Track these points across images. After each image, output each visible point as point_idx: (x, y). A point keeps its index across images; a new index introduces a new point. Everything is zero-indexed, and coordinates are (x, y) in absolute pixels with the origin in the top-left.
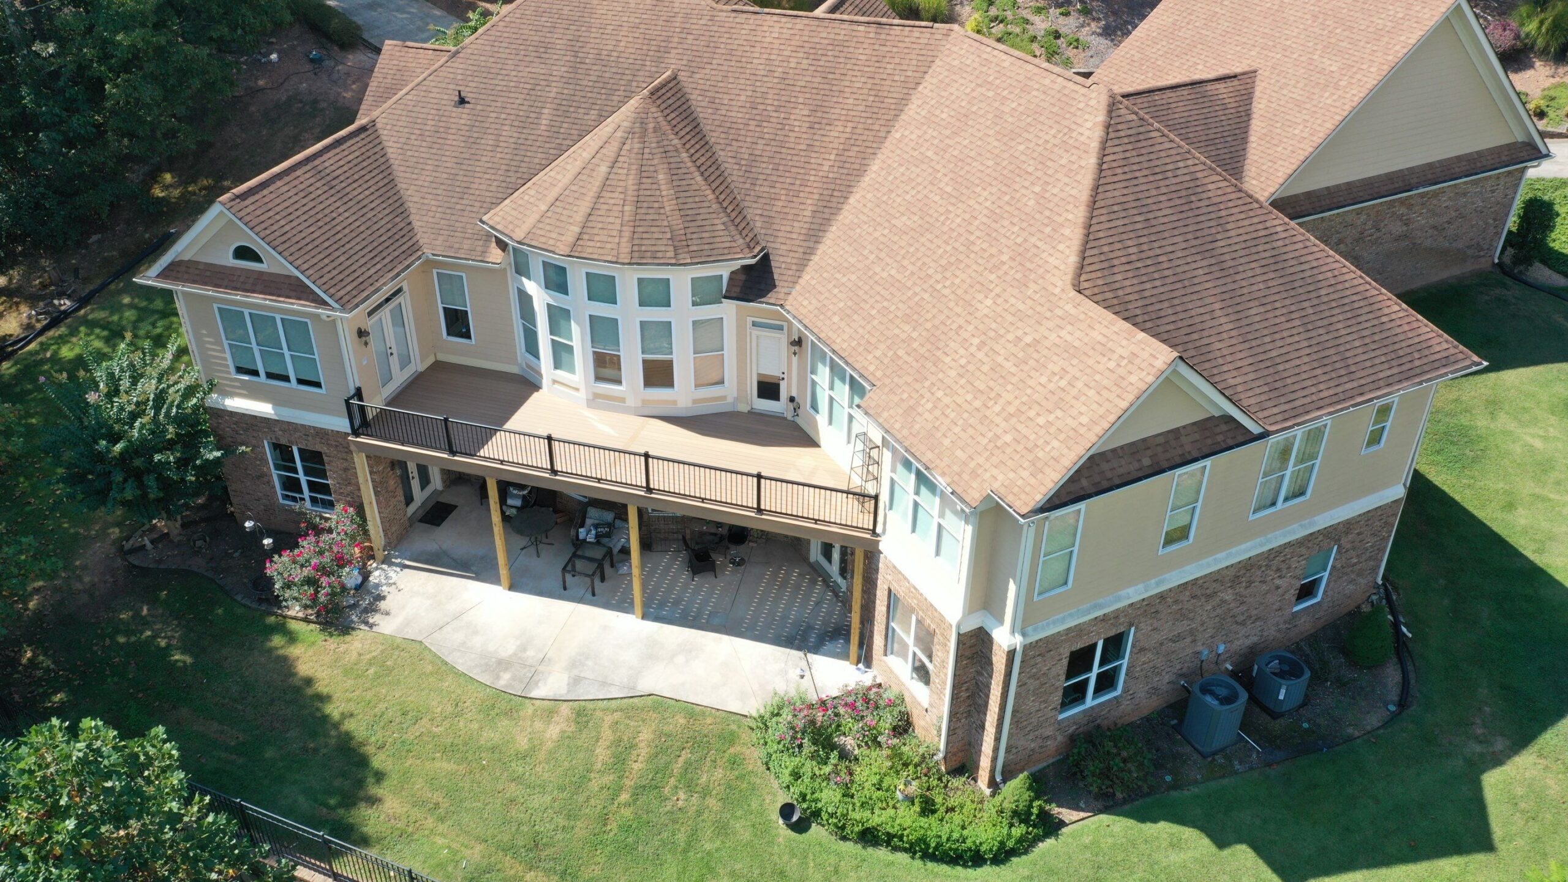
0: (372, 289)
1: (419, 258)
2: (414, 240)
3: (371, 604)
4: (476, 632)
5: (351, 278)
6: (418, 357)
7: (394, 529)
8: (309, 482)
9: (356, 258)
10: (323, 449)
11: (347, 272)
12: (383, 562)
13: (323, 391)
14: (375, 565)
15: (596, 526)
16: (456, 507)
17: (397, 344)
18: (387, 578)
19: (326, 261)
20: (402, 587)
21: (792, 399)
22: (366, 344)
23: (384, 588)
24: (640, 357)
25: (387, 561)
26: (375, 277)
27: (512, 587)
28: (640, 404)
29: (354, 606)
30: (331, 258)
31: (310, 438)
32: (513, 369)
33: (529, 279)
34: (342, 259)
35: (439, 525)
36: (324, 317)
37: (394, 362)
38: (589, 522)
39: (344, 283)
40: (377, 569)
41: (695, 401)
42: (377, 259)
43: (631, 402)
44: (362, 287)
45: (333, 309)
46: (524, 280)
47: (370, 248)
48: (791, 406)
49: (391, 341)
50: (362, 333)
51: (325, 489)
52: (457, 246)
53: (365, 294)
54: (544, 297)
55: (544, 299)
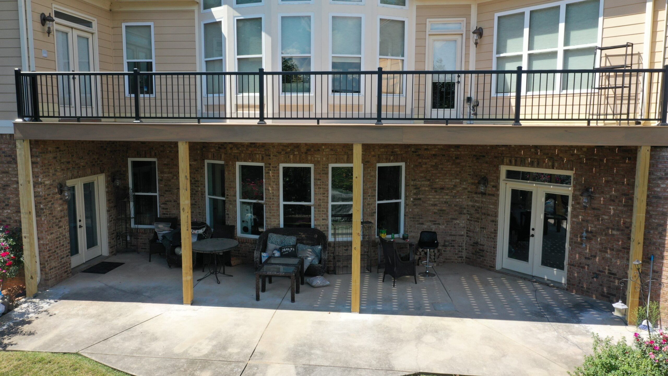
3: (10, 328)
4: (155, 339)
12: (36, 297)
14: (23, 300)
15: (279, 249)
16: (123, 263)
18: (38, 308)
20: (56, 312)
21: (469, 100)
22: (49, 31)
23: (31, 315)
24: (330, 56)
25: (40, 296)
27: (195, 303)
38: (271, 246)
40: (25, 302)
46: (214, 10)
48: (469, 108)
50: (45, 19)
54: (235, 15)
55: (235, 17)
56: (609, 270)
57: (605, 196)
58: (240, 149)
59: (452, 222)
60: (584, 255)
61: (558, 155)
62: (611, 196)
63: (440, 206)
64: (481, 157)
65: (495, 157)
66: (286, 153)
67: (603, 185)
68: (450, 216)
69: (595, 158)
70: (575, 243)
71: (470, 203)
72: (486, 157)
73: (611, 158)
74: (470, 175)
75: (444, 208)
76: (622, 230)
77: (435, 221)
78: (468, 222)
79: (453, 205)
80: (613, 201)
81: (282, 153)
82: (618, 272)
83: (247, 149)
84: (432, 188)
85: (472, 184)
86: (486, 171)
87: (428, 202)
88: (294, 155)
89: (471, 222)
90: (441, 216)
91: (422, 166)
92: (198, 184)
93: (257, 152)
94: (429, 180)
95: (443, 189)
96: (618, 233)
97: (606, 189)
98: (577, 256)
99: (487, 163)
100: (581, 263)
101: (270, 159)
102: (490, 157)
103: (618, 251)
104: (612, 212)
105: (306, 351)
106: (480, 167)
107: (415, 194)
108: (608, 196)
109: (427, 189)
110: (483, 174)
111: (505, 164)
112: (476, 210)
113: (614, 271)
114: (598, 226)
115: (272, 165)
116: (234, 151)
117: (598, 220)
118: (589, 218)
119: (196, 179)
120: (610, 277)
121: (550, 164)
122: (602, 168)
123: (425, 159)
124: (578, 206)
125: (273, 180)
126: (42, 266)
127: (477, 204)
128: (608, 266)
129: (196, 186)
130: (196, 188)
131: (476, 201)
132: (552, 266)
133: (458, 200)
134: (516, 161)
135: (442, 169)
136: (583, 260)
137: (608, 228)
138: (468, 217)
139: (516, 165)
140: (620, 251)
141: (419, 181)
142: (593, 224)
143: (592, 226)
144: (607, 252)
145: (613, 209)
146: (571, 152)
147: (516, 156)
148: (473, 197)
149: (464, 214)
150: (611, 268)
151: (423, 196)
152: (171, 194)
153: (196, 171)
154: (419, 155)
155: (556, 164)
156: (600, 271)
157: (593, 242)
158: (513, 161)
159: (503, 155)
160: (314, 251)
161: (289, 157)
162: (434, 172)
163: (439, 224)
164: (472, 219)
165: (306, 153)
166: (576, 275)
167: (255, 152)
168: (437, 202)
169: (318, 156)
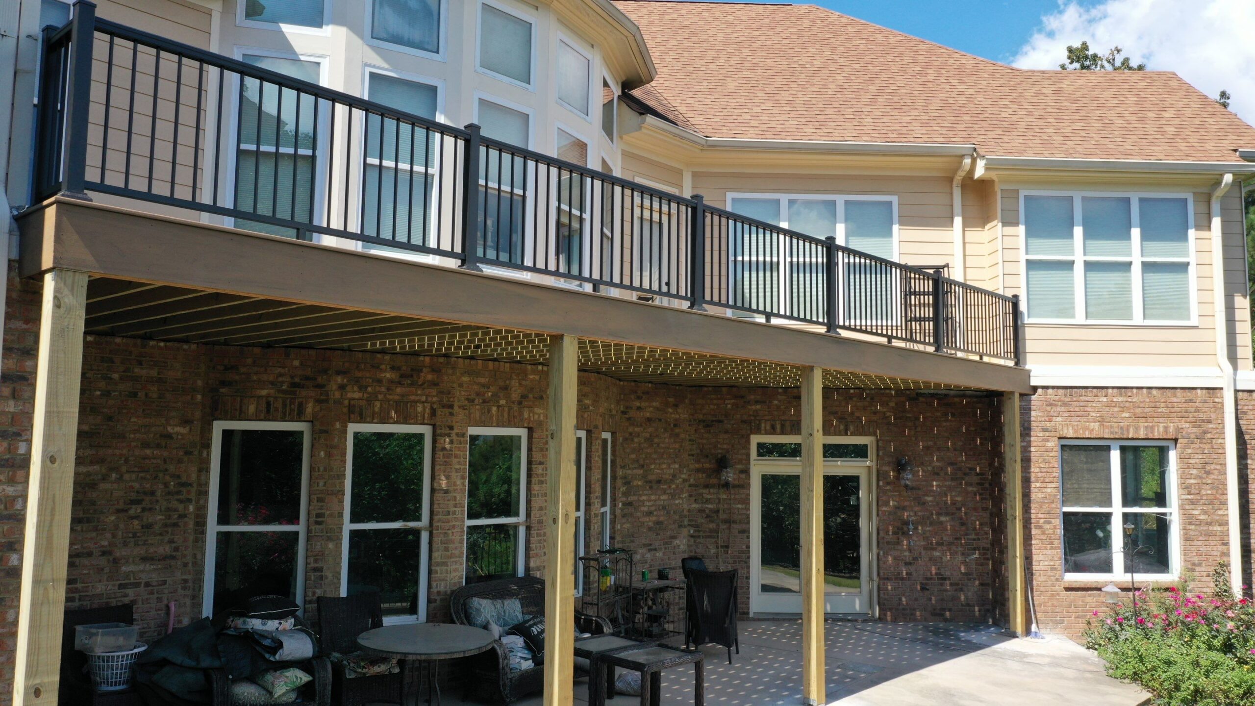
54: (365, 60)
55: (366, 65)
57: (925, 468)
58: (369, 389)
59: (671, 543)
60: (903, 560)
61: (852, 413)
62: (933, 468)
63: (656, 516)
64: (714, 423)
65: (744, 422)
66: (484, 402)
67: (922, 453)
68: (669, 533)
69: (908, 415)
71: (695, 506)
72: (726, 422)
73: (929, 414)
74: (693, 455)
75: (662, 519)
76: (953, 514)
77: (651, 545)
78: (692, 540)
79: (672, 512)
80: (938, 474)
81: (476, 402)
82: (952, 574)
83: (388, 389)
84: (646, 482)
85: (698, 470)
86: (725, 446)
87: (642, 509)
88: (498, 407)
89: (698, 540)
90: (657, 534)
91: (632, 440)
92: (189, 492)
93: (417, 398)
94: (642, 466)
95: (659, 482)
96: (948, 519)
97: (927, 459)
99: (726, 432)
101: (451, 414)
102: (733, 422)
104: (936, 490)
106: (714, 440)
107: (624, 494)
108: (930, 468)
109: (640, 483)
110: (720, 451)
111: (763, 432)
112: (708, 516)
114: (920, 514)
115: (456, 431)
116: (349, 395)
118: (907, 503)
119: (184, 480)
120: (940, 584)
121: (842, 427)
122: (919, 429)
123: (637, 426)
124: (888, 487)
125: (457, 467)
127: (710, 506)
128: (938, 569)
129: (181, 501)
130: (181, 507)
131: (708, 501)
133: (677, 502)
134: (783, 426)
135: (658, 445)
137: (933, 514)
138: (692, 532)
139: (783, 432)
141: (630, 469)
142: (912, 511)
146: (873, 408)
147: (783, 418)
148: (702, 494)
149: (685, 527)
150: (942, 571)
151: (635, 498)
152: (96, 529)
153: (187, 453)
154: (629, 419)
155: (852, 428)
156: (927, 579)
158: (778, 427)
159: (758, 418)
161: (489, 412)
162: (648, 451)
163: (655, 550)
164: (701, 534)
165: (520, 403)
167: (413, 398)
168: (653, 508)
169: (540, 411)
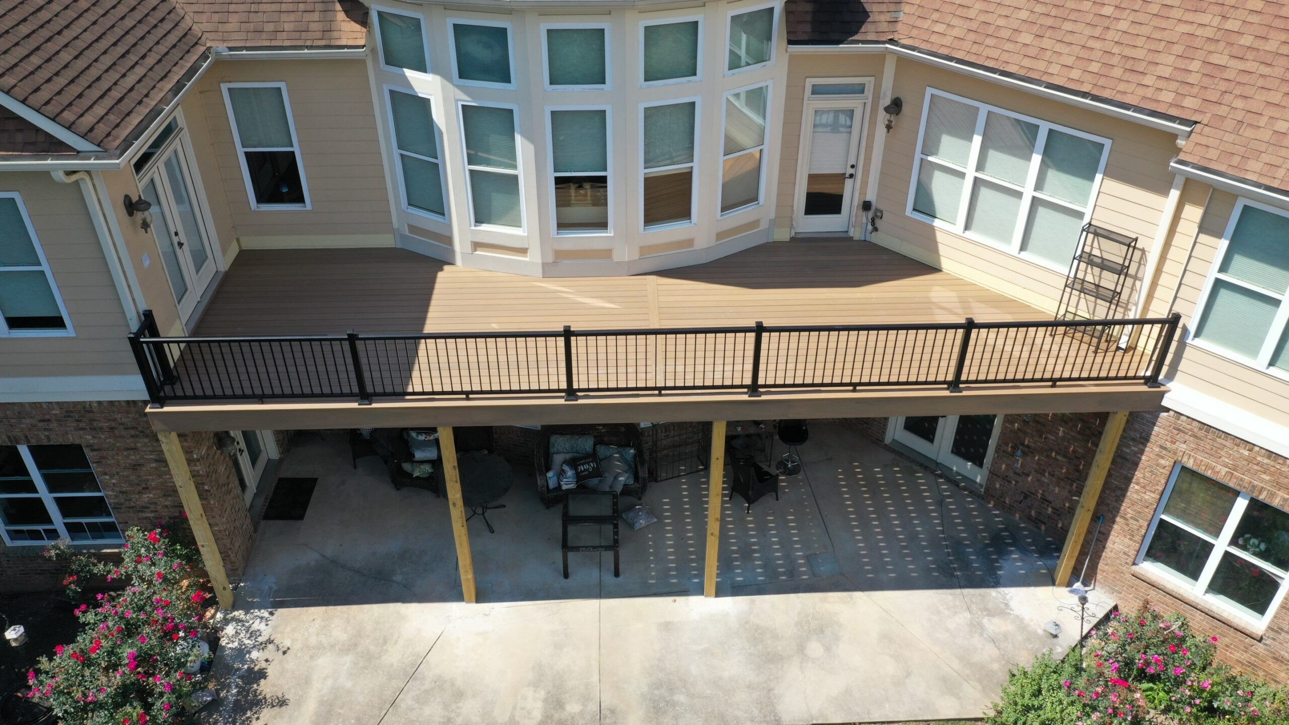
0: (144, 111)
1: (204, 57)
2: (184, 26)
3: (243, 691)
4: (459, 695)
5: (95, 93)
6: (217, 246)
7: (237, 545)
8: (58, 501)
9: (91, 55)
10: (86, 439)
11: (84, 81)
12: (234, 607)
13: (69, 332)
14: (219, 616)
15: (573, 463)
16: (314, 481)
17: (184, 222)
18: (254, 634)
19: (36, 60)
20: (287, 643)
21: (867, 206)
22: (145, 225)
23: (255, 654)
24: (641, 173)
25: (240, 602)
26: (142, 89)
27: (482, 596)
28: (636, 256)
29: (216, 704)
30: (44, 54)
31: (54, 425)
32: (385, 241)
33: (422, 68)
34: (65, 57)
35: (301, 517)
36: (59, 176)
37: (185, 258)
38: (558, 459)
39: (86, 102)
40: (226, 622)
41: (720, 236)
42: (133, 58)
43: (625, 254)
44: (125, 107)
45: (78, 154)
46: (409, 73)
47: (110, 39)
48: (865, 217)
49: (176, 222)
50: (132, 206)
51: (98, 506)
52: (270, 27)
53: (135, 120)
54: (457, 97)
55: (457, 100)
56: (1042, 494)
60: (1012, 468)
70: (1004, 451)
98: (1004, 466)
100: (1007, 476)
103: (1059, 479)
104: (1061, 434)
105: (667, 699)
113: (1050, 498)
114: (1039, 444)
117: (1041, 436)
120: (1042, 503)
126: (223, 555)
128: (1043, 491)
132: (967, 457)
136: (1011, 474)
137: (1051, 450)
140: (1062, 479)
142: (1032, 438)
143: (1031, 440)
144: (1044, 475)
145: (1063, 431)
150: (1046, 494)
156: (1031, 492)
157: (1028, 459)
160: (623, 459)
166: (998, 486)
